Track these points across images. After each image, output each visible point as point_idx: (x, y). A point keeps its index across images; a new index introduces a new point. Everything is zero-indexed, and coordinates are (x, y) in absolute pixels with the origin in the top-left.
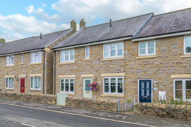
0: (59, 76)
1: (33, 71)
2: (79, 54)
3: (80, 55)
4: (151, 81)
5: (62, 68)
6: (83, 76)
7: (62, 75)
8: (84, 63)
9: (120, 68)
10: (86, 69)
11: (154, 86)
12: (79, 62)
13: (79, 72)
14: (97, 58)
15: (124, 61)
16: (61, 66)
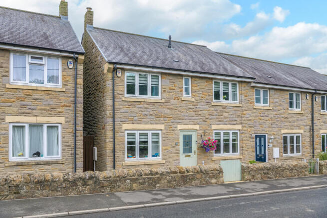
0: (123, 125)
1: (23, 106)
2: (174, 87)
3: (174, 89)
4: (265, 136)
5: (133, 110)
6: (180, 127)
7: (133, 123)
8: (182, 104)
9: (236, 119)
10: (187, 116)
11: (269, 142)
12: (173, 101)
13: (173, 120)
14: (205, 99)
15: (240, 109)
16: (129, 103)
